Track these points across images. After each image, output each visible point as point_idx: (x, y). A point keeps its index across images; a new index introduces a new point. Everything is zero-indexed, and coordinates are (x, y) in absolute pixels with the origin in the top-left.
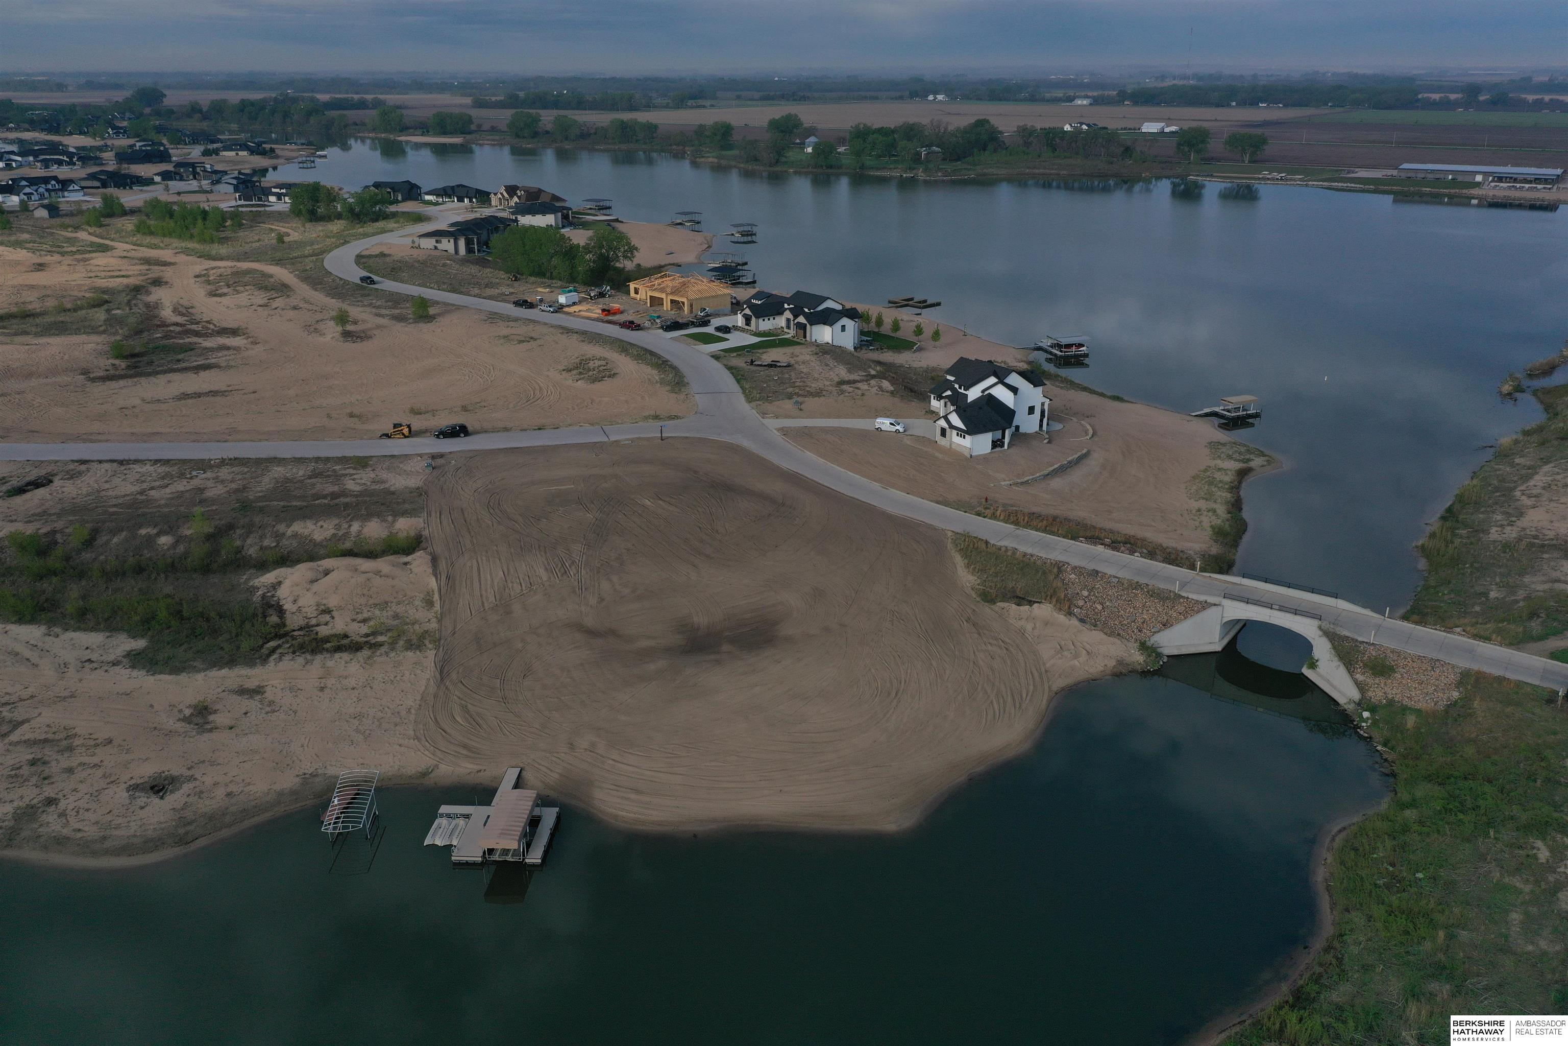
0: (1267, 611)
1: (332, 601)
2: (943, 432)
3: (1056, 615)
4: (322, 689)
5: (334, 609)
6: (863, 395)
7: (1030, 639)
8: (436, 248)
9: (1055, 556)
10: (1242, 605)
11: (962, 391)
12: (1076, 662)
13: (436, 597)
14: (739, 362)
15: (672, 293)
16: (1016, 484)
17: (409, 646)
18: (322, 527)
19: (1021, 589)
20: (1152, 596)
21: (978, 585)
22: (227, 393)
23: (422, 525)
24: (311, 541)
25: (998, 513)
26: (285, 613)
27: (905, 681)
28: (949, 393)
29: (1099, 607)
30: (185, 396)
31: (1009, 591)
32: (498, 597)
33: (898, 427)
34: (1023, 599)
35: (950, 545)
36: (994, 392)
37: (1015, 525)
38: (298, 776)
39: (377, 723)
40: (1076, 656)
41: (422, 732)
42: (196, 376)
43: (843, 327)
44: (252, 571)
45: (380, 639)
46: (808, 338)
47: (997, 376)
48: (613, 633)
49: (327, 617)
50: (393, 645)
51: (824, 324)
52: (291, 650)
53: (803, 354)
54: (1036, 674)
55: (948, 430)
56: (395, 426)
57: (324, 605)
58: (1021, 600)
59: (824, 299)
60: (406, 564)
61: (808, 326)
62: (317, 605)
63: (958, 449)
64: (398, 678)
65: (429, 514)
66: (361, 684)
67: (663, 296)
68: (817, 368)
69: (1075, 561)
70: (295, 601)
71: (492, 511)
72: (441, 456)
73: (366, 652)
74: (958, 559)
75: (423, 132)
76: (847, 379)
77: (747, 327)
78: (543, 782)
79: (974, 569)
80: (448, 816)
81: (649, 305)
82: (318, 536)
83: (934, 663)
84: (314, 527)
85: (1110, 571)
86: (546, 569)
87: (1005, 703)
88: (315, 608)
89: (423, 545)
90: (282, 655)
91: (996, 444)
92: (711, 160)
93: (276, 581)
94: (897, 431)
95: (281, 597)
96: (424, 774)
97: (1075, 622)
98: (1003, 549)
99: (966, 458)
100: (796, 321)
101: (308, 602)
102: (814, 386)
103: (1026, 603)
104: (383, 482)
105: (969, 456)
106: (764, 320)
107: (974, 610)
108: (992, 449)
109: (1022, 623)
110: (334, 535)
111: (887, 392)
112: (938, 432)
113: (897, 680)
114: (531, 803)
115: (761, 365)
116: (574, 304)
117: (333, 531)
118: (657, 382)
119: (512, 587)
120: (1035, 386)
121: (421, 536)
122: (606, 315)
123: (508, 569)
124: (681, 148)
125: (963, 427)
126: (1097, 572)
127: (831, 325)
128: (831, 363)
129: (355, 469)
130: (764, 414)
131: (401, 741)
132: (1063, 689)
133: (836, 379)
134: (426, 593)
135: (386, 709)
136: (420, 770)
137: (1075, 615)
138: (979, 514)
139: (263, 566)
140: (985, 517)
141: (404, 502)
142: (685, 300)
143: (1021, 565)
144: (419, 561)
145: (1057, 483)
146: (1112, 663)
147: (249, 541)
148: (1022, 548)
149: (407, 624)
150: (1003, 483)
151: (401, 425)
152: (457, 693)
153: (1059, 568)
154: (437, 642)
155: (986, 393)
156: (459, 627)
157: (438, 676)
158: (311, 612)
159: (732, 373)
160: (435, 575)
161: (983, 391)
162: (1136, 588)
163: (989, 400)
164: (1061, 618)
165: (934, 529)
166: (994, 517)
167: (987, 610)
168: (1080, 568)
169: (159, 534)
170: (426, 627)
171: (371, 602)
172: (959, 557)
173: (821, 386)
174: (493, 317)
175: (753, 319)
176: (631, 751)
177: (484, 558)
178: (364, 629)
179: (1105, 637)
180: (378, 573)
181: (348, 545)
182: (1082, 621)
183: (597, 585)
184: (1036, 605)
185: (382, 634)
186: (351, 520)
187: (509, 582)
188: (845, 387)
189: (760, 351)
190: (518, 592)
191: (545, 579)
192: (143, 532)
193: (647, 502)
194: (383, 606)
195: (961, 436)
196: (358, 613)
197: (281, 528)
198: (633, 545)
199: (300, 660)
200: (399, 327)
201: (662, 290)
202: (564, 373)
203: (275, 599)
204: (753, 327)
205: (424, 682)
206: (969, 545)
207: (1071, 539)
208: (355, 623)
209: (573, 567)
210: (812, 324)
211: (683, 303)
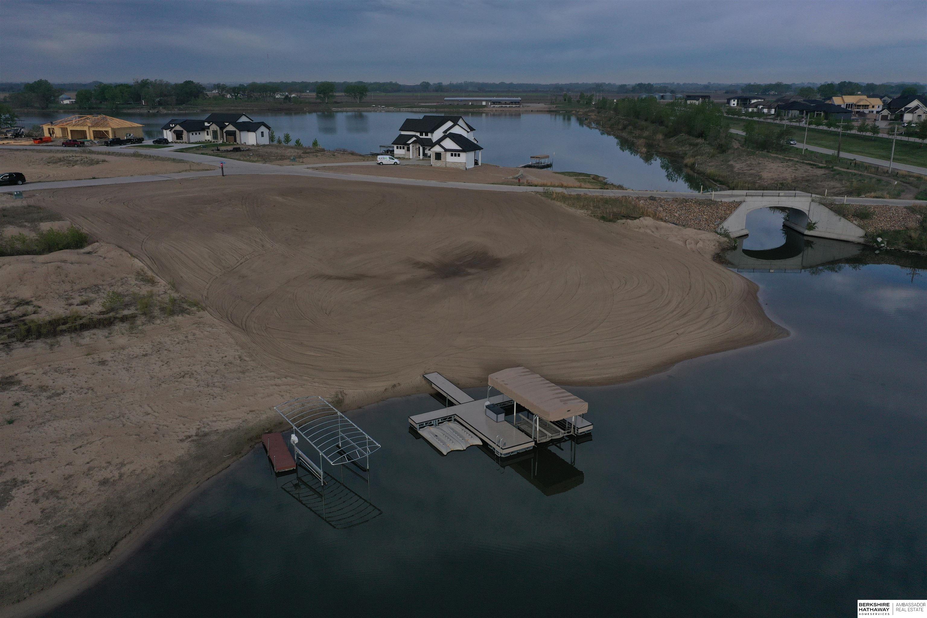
0: (776, 199)
1: (24, 293)
3: (657, 222)
4: (102, 363)
5: (33, 299)
10: (759, 199)
11: (424, 136)
12: (700, 245)
13: (151, 273)
14: (205, 151)
15: (93, 126)
19: (622, 212)
21: (591, 214)
28: (414, 139)
29: (677, 215)
31: (616, 214)
32: (219, 267)
34: (629, 216)
36: (453, 131)
37: (561, 187)
38: (181, 440)
39: (218, 375)
41: (283, 371)
45: (126, 312)
46: (238, 142)
50: (147, 315)
51: (249, 131)
52: (14, 340)
55: (443, 153)
60: (89, 253)
61: (238, 132)
62: (5, 300)
63: (453, 166)
64: (191, 337)
66: (149, 350)
67: (86, 128)
76: (307, 152)
79: (577, 206)
80: (426, 423)
97: (671, 225)
102: (289, 155)
103: (634, 218)
105: (464, 169)
106: (193, 134)
108: (474, 165)
112: (433, 157)
119: (226, 258)
126: (655, 198)
127: (254, 131)
131: (270, 382)
134: (136, 273)
135: (211, 363)
137: (668, 221)
142: (108, 129)
144: (104, 248)
150: (508, 178)
152: (276, 336)
153: (628, 199)
154: (197, 305)
155: (448, 132)
156: (204, 292)
160: (135, 257)
161: (445, 132)
164: (662, 224)
165: (517, 192)
167: (615, 226)
168: (640, 197)
170: (168, 296)
171: (77, 287)
172: (559, 202)
175: (185, 133)
177: (173, 242)
178: (94, 309)
179: (696, 230)
182: (674, 224)
184: (641, 219)
185: (121, 310)
187: (219, 255)
190: (235, 261)
195: (456, 156)
198: (297, 226)
199: (40, 345)
201: (82, 125)
202: (50, 165)
204: (185, 140)
205: (226, 335)
208: (76, 306)
209: (265, 242)
210: (240, 130)
211: (107, 132)
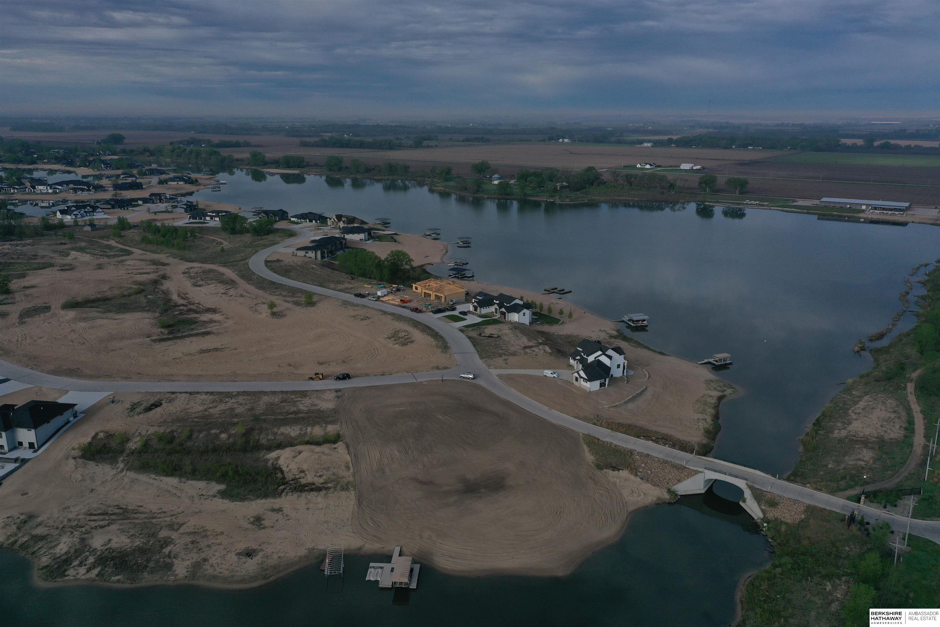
0: (724, 476)
1: (305, 467)
2: (577, 379)
3: (630, 475)
5: (306, 470)
6: (536, 355)
7: (618, 487)
8: (305, 256)
9: (630, 446)
10: (713, 473)
11: (585, 356)
12: (639, 498)
13: (351, 465)
14: (474, 334)
15: (435, 292)
16: (612, 407)
17: (343, 489)
18: (294, 429)
19: (614, 463)
20: (673, 467)
21: (595, 460)
22: (222, 350)
23: (339, 429)
24: (290, 436)
25: (603, 424)
26: (284, 472)
27: (563, 507)
28: (578, 358)
29: (650, 472)
30: (202, 351)
31: (609, 464)
32: (378, 465)
33: (555, 375)
34: (615, 468)
35: (581, 440)
36: (601, 358)
37: (611, 430)
38: (306, 549)
39: (335, 526)
40: (639, 496)
41: (355, 529)
42: (203, 338)
43: (524, 314)
44: (265, 451)
45: (329, 485)
46: (506, 319)
47: (602, 351)
48: (432, 483)
49: (303, 475)
50: (335, 488)
51: (515, 312)
52: (290, 491)
53: (505, 329)
54: (621, 505)
55: (579, 379)
56: (316, 374)
57: (301, 468)
58: (614, 468)
59: (515, 299)
60: (335, 448)
61: (507, 313)
62: (298, 469)
63: (584, 388)
64: (340, 504)
65: (341, 423)
66: (324, 507)
67: (431, 293)
68: (513, 338)
69: (639, 449)
70: (287, 466)
71: (370, 422)
72: (339, 389)
73: (323, 492)
74: (585, 447)
75: (277, 166)
76: (528, 345)
77: (475, 312)
78: (412, 553)
79: (593, 452)
80: (374, 567)
81: (423, 296)
82: (293, 434)
83: (576, 499)
84: (290, 429)
85: (654, 454)
86: (398, 451)
87: (607, 518)
89: (341, 439)
90: (287, 493)
91: (602, 385)
92: (440, 188)
93: (277, 456)
94: (554, 377)
95: (281, 464)
96: (360, 549)
97: (638, 479)
98: (606, 443)
99: (588, 392)
100: (500, 310)
101: (293, 467)
102: (512, 349)
103: (616, 470)
104: (316, 405)
106: (484, 309)
107: (593, 473)
108: (600, 388)
109: (615, 479)
110: (300, 434)
111: (548, 353)
112: (574, 379)
113: (560, 507)
114: (410, 563)
115: (485, 336)
116: (385, 295)
117: (299, 432)
118: (434, 346)
119: (384, 460)
120: (620, 355)
121: (339, 434)
122: (403, 303)
124: (423, 179)
125: (586, 377)
126: (649, 455)
127: (518, 313)
128: (520, 335)
129: (301, 398)
130: (489, 366)
131: (347, 534)
132: (633, 511)
133: (523, 345)
134: (346, 463)
135: (338, 519)
136: (358, 547)
137: (638, 476)
138: (594, 424)
139: (270, 449)
140: (597, 426)
141: (329, 416)
142: (442, 295)
143: (614, 451)
144: (340, 445)
145: (630, 406)
146: (655, 499)
147: (261, 436)
148: (615, 442)
149: (340, 478)
150: (605, 406)
151: (318, 374)
152: (367, 511)
153: (631, 453)
154: (354, 487)
155: (597, 359)
156: (363, 480)
157: (357, 503)
158: (295, 471)
159: (471, 341)
160: (349, 454)
161: (595, 358)
162: (666, 464)
163: (598, 363)
164: (633, 477)
165: (574, 432)
166: (601, 426)
167: (599, 473)
168: (641, 453)
169: (220, 433)
170: (348, 479)
171: (322, 467)
173: (515, 349)
174: (346, 304)
175: (479, 308)
176: (447, 539)
177: (370, 445)
178: (321, 480)
179: (652, 486)
180: (323, 453)
181: (307, 439)
182: (642, 478)
183: (421, 459)
184: (621, 471)
185: (329, 483)
186: (307, 426)
187: (382, 458)
188: (527, 350)
189: (483, 327)
190: (387, 463)
191: (398, 456)
192: (213, 432)
193: (440, 417)
194: (328, 469)
195: (585, 382)
196: (317, 472)
197: (275, 430)
198: (436, 439)
199: (296, 495)
200: (298, 308)
201: (431, 290)
202: (387, 340)
203: (278, 465)
204: (478, 312)
205: (352, 506)
206: (590, 441)
207: (637, 438)
208: (316, 478)
209: (410, 450)
210: (508, 313)
211: (441, 297)
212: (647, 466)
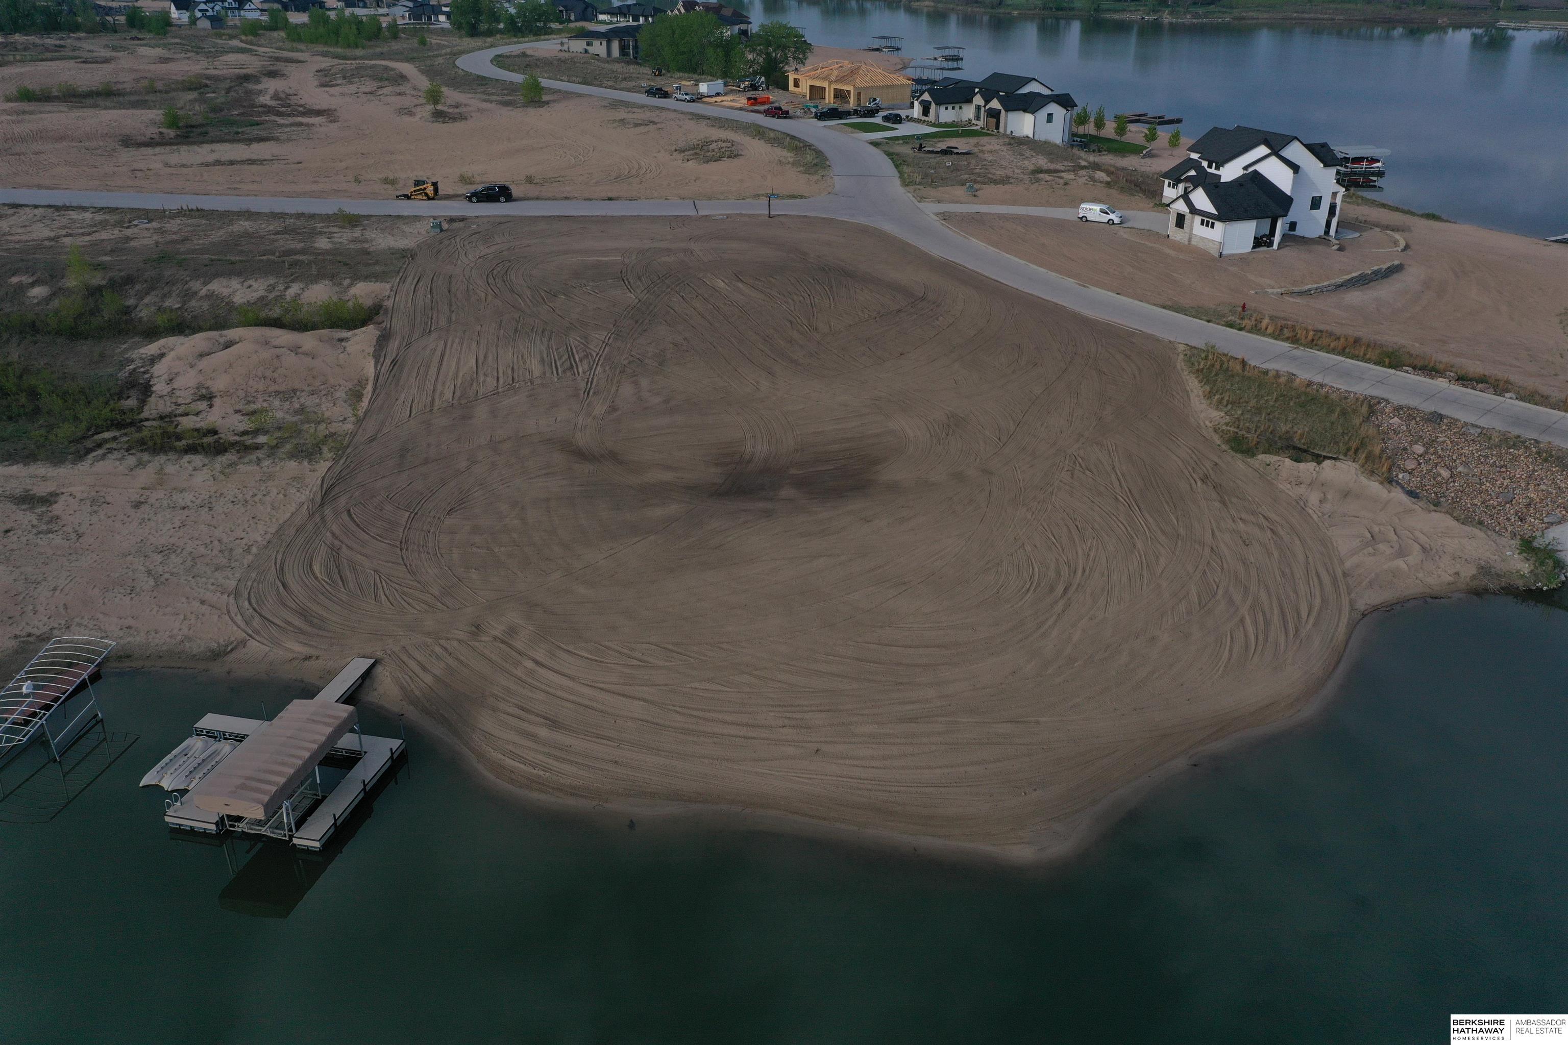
2: (1180, 221)
3: (1364, 480)
4: (137, 505)
5: (218, 394)
6: (1066, 184)
7: (1315, 517)
8: (584, 49)
9: (1362, 389)
11: (1212, 170)
12: (1400, 563)
15: (838, 82)
16: (1291, 294)
19: (1302, 435)
20: (1546, 460)
21: (1227, 424)
23: (387, 293)
24: (227, 304)
25: (1264, 325)
26: (150, 396)
27: (1084, 571)
28: (1192, 174)
31: (1280, 438)
32: (458, 394)
33: (1112, 216)
34: (1305, 451)
35: (1180, 364)
36: (1261, 168)
37: (1293, 343)
40: (1401, 553)
41: (249, 583)
43: (1050, 117)
45: (262, 439)
46: (1001, 130)
47: (1268, 145)
48: (613, 456)
50: (273, 450)
51: (1025, 111)
52: (126, 446)
53: (991, 144)
54: (1326, 580)
55: (1188, 216)
56: (418, 183)
57: (208, 388)
58: (1300, 453)
59: (1028, 81)
61: (1003, 112)
62: (197, 388)
65: (403, 280)
66: (198, 502)
67: (826, 85)
68: (1008, 157)
69: (1398, 399)
70: (171, 380)
71: (491, 281)
72: (463, 219)
73: (230, 456)
74: (1194, 386)
77: (924, 118)
78: (402, 688)
80: (211, 734)
81: (808, 98)
82: (239, 298)
83: (1139, 545)
84: (239, 286)
85: (1463, 416)
86: (542, 361)
87: (1267, 623)
88: (192, 392)
89: (378, 318)
90: (110, 451)
91: (1262, 239)
93: (159, 352)
94: (1110, 222)
95: (156, 375)
97: (1398, 495)
98: (1271, 374)
99: (1213, 259)
100: (987, 107)
101: (188, 381)
102: (1000, 173)
103: (1309, 457)
104: (366, 241)
105: (1217, 255)
106: (946, 109)
107: (1216, 464)
108: (1254, 247)
109: (1302, 490)
111: (1101, 182)
113: (1069, 567)
116: (718, 94)
118: (789, 163)
119: (484, 381)
120: (1326, 165)
122: (752, 104)
123: (485, 357)
125: (1214, 211)
127: (1033, 113)
129: (341, 227)
130: (921, 199)
131: (208, 596)
132: (1376, 609)
133: (1032, 167)
134: (356, 381)
135: (216, 543)
137: (1398, 483)
138: (1231, 325)
140: (1240, 329)
141: (377, 263)
143: (1303, 398)
145: (1354, 297)
146: (1468, 571)
148: (1304, 375)
150: (1270, 291)
151: (424, 183)
152: (335, 528)
153: (1370, 406)
155: (1251, 169)
156: (385, 431)
157: (318, 499)
158: (185, 396)
159: (892, 159)
160: (377, 357)
162: (1514, 446)
163: (1253, 180)
164: (1374, 487)
165: (1158, 340)
166: (1256, 329)
167: (1238, 464)
168: (1409, 408)
169: (33, 284)
170: (335, 427)
172: (1196, 382)
173: (1009, 173)
174: (616, 104)
175: (933, 106)
176: (571, 648)
177: (457, 340)
179: (1455, 523)
180: (295, 349)
181: (276, 312)
183: (614, 389)
184: (1327, 463)
185: (266, 432)
186: (293, 281)
187: (481, 373)
188: (1041, 176)
189: (935, 140)
190: (492, 389)
191: (537, 373)
192: (14, 280)
193: (720, 284)
195: (1207, 226)
196: (249, 402)
198: (685, 339)
199: (131, 460)
200: (505, 111)
201: (825, 78)
202: (675, 153)
203: (147, 376)
205: (293, 508)
206: (1213, 365)
207: (1390, 366)
208: (239, 417)
209: (585, 362)
210: (1007, 111)
212: (1435, 453)
